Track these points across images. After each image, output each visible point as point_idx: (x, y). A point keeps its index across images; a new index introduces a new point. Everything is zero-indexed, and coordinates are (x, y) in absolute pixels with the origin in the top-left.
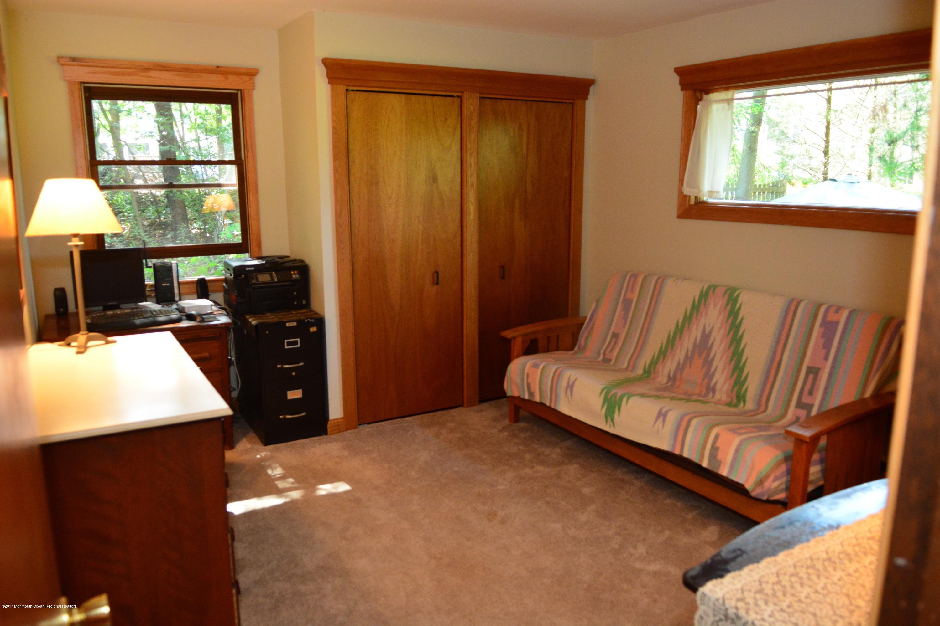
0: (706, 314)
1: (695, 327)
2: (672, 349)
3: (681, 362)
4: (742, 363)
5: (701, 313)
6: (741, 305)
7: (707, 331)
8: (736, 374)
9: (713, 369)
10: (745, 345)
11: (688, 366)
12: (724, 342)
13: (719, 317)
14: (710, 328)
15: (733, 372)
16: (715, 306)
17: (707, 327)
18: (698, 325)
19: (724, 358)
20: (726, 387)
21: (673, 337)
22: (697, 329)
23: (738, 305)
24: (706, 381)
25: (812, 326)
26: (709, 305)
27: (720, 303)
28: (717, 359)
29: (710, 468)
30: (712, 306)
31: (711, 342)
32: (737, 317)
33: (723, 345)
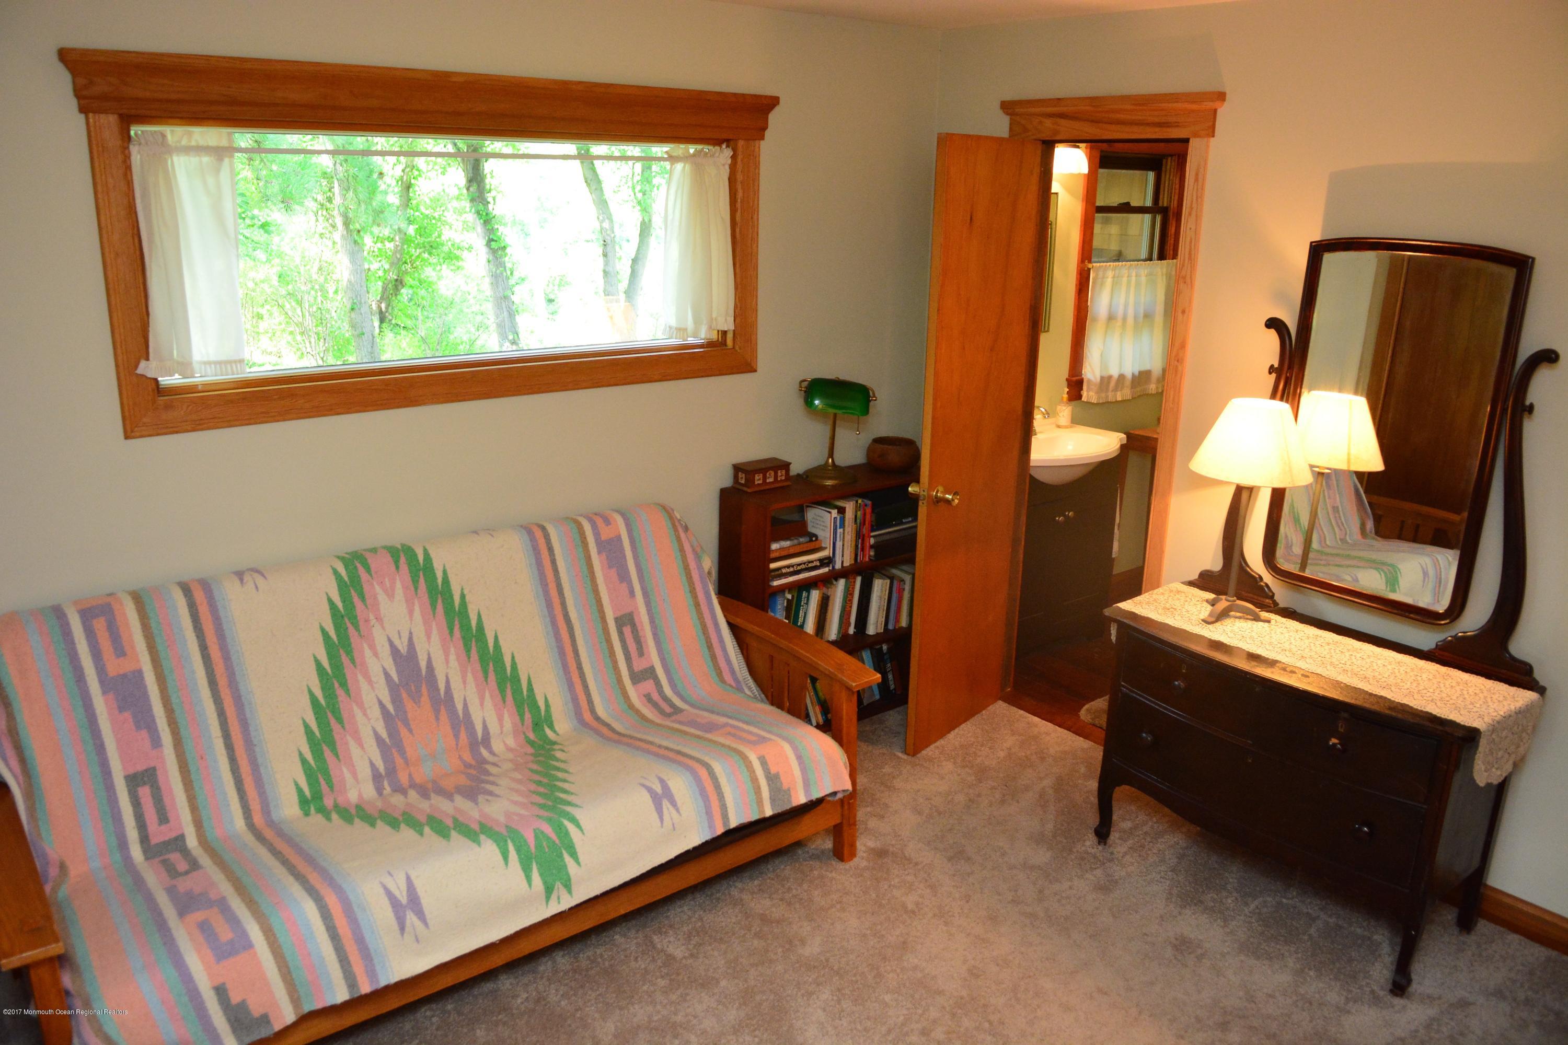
0: (379, 619)
1: (368, 653)
2: (340, 720)
3: (384, 734)
4: (509, 669)
5: (367, 621)
6: (445, 572)
7: (402, 647)
8: (509, 692)
9: (460, 707)
10: (496, 638)
11: (404, 732)
12: (452, 650)
13: (411, 613)
14: (405, 640)
15: (502, 691)
16: (391, 595)
17: (397, 642)
18: (373, 647)
19: (470, 677)
20: (508, 724)
21: (325, 697)
22: (376, 654)
23: (439, 575)
24: (463, 735)
25: (588, 559)
26: (375, 598)
27: (398, 585)
28: (456, 684)
29: (779, 810)
30: (382, 597)
31: (423, 664)
32: (451, 596)
33: (452, 657)
